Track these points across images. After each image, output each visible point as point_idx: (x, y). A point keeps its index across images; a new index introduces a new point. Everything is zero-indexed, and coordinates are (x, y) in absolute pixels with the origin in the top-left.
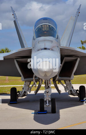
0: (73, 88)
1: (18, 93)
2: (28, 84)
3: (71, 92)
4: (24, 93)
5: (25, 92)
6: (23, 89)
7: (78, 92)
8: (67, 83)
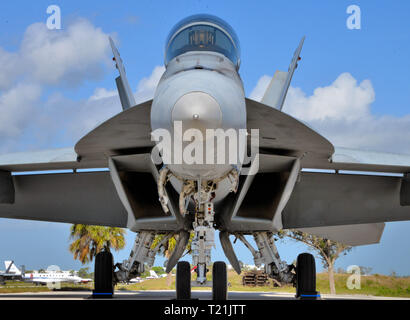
0: (278, 256)
1: (117, 269)
2: (147, 240)
3: (272, 268)
4: (133, 267)
5: (136, 263)
6: (131, 255)
7: (293, 272)
8: (261, 240)
